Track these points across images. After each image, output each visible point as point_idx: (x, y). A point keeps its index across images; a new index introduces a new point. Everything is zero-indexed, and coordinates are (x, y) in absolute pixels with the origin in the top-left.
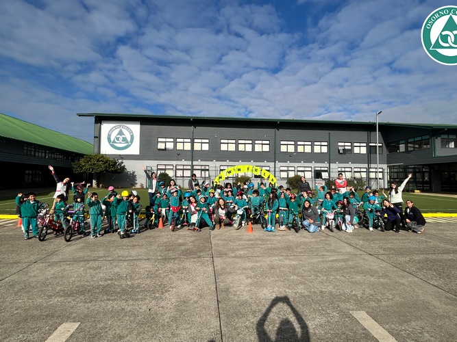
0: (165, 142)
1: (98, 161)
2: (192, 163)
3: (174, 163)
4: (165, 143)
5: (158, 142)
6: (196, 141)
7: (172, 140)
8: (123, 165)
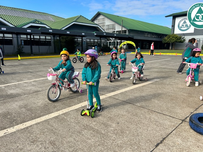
1: (173, 37)
8: (184, 38)
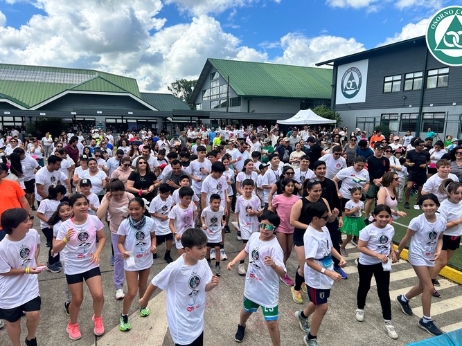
0: (392, 81)
2: (421, 110)
3: (399, 111)
4: (392, 84)
5: (385, 82)
6: (431, 73)
7: (399, 77)
